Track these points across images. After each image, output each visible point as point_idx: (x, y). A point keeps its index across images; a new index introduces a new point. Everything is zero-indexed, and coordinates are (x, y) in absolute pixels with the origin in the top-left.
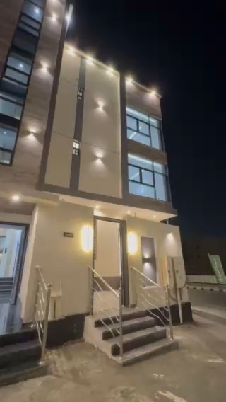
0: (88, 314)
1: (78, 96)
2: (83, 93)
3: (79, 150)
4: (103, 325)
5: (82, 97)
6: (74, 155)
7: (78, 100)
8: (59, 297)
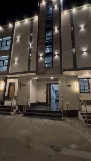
0: (79, 111)
1: (71, 29)
2: (73, 27)
3: (75, 52)
4: (83, 114)
5: (73, 29)
6: (73, 55)
7: (71, 31)
8: (68, 104)
